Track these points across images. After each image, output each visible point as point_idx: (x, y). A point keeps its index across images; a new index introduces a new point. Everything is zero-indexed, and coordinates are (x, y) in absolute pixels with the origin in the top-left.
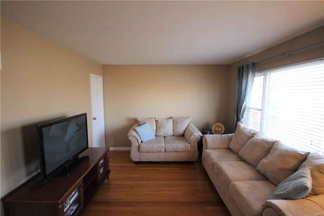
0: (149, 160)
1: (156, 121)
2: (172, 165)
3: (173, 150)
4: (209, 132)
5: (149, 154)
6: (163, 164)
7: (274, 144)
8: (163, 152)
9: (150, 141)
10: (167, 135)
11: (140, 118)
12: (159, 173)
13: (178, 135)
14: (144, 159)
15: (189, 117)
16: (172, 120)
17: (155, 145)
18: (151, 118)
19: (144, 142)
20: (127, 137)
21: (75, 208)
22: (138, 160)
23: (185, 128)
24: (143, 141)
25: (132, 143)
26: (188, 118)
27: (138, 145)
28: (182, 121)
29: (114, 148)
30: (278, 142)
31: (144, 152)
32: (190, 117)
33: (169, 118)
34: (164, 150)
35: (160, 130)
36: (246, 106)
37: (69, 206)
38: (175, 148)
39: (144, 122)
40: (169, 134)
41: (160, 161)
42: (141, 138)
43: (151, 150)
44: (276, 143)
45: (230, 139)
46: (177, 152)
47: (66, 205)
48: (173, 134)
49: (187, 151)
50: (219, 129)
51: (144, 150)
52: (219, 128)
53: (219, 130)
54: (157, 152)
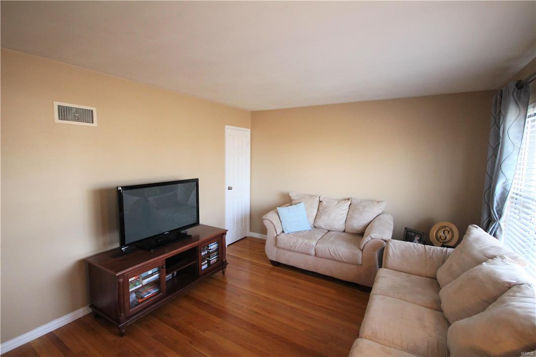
0: (290, 264)
1: (320, 202)
2: (325, 281)
3: (329, 256)
4: (417, 238)
5: (291, 253)
6: (312, 276)
7: (509, 288)
8: (312, 255)
9: (297, 234)
10: (332, 229)
11: (294, 194)
12: (295, 287)
13: (352, 232)
14: (283, 260)
15: (381, 201)
16: (349, 203)
17: (300, 241)
18: (313, 196)
19: (286, 232)
20: (262, 220)
21: (153, 291)
22: (274, 259)
23: (369, 221)
24: (284, 230)
25: (268, 231)
26: (378, 202)
27: (276, 235)
28: (364, 207)
29: (261, 235)
30: (520, 287)
31: (283, 249)
32: (384, 201)
33: (345, 200)
34: (313, 253)
35: (320, 217)
36: (508, 188)
37: (141, 285)
38: (332, 253)
39: (297, 202)
40: (336, 227)
41: (306, 268)
42: (283, 225)
43: (293, 247)
44: (515, 288)
45: (444, 259)
46: (336, 260)
47: (137, 284)
48: (344, 229)
49: (356, 264)
50: (446, 234)
51: (282, 246)
52: (446, 232)
53: (446, 238)
54: (303, 253)
